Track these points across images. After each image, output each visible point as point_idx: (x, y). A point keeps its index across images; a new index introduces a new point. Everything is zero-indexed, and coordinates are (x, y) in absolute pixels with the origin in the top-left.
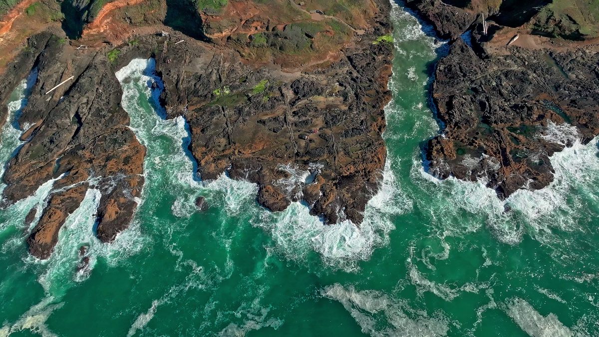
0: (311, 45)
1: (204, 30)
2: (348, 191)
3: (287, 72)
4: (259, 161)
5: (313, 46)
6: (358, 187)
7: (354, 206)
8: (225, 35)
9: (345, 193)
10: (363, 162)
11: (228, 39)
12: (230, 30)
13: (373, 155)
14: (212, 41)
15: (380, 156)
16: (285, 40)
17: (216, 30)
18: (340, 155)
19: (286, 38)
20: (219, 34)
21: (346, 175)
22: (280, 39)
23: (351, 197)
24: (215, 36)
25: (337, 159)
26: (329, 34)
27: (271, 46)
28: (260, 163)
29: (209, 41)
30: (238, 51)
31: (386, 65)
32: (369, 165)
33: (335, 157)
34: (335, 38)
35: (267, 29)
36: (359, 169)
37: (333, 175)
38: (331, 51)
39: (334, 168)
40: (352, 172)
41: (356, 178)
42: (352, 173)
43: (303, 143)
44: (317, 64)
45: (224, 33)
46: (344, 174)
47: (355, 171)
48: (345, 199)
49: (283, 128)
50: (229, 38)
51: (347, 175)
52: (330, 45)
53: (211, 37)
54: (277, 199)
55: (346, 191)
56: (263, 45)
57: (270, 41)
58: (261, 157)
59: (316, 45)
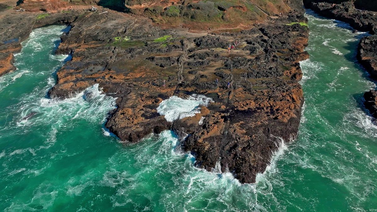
0: (223, 16)
1: (126, 2)
2: (242, 127)
3: (194, 32)
4: (130, 87)
5: (224, 16)
6: (260, 123)
7: (249, 145)
8: (144, 7)
9: (238, 129)
10: (269, 99)
11: (145, 10)
12: (149, 5)
13: (284, 94)
14: (130, 10)
15: (294, 97)
16: (197, 10)
17: (136, 2)
18: (237, 90)
19: (198, 8)
20: (138, 6)
21: (243, 109)
22: (192, 10)
23: (246, 134)
24: (134, 7)
25: (232, 93)
26: (241, 10)
27: (184, 15)
28: (129, 88)
29: (128, 11)
30: (151, 19)
31: (300, 37)
32: (278, 103)
33: (230, 93)
34: (248, 14)
35: (183, 4)
36: (262, 105)
37: (223, 107)
38: (242, 23)
39: (226, 101)
40: (251, 107)
41: (257, 114)
42: (251, 109)
43: (192, 77)
44: (226, 30)
45: (143, 6)
46: (240, 109)
47: (257, 108)
48: (237, 135)
49: (172, 65)
50: (147, 9)
51: (245, 110)
52: (241, 19)
53: (130, 7)
54: (132, 122)
55: (240, 126)
56: (176, 15)
57: (183, 12)
58: (135, 83)
59: (227, 16)
